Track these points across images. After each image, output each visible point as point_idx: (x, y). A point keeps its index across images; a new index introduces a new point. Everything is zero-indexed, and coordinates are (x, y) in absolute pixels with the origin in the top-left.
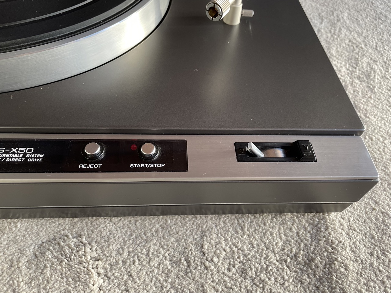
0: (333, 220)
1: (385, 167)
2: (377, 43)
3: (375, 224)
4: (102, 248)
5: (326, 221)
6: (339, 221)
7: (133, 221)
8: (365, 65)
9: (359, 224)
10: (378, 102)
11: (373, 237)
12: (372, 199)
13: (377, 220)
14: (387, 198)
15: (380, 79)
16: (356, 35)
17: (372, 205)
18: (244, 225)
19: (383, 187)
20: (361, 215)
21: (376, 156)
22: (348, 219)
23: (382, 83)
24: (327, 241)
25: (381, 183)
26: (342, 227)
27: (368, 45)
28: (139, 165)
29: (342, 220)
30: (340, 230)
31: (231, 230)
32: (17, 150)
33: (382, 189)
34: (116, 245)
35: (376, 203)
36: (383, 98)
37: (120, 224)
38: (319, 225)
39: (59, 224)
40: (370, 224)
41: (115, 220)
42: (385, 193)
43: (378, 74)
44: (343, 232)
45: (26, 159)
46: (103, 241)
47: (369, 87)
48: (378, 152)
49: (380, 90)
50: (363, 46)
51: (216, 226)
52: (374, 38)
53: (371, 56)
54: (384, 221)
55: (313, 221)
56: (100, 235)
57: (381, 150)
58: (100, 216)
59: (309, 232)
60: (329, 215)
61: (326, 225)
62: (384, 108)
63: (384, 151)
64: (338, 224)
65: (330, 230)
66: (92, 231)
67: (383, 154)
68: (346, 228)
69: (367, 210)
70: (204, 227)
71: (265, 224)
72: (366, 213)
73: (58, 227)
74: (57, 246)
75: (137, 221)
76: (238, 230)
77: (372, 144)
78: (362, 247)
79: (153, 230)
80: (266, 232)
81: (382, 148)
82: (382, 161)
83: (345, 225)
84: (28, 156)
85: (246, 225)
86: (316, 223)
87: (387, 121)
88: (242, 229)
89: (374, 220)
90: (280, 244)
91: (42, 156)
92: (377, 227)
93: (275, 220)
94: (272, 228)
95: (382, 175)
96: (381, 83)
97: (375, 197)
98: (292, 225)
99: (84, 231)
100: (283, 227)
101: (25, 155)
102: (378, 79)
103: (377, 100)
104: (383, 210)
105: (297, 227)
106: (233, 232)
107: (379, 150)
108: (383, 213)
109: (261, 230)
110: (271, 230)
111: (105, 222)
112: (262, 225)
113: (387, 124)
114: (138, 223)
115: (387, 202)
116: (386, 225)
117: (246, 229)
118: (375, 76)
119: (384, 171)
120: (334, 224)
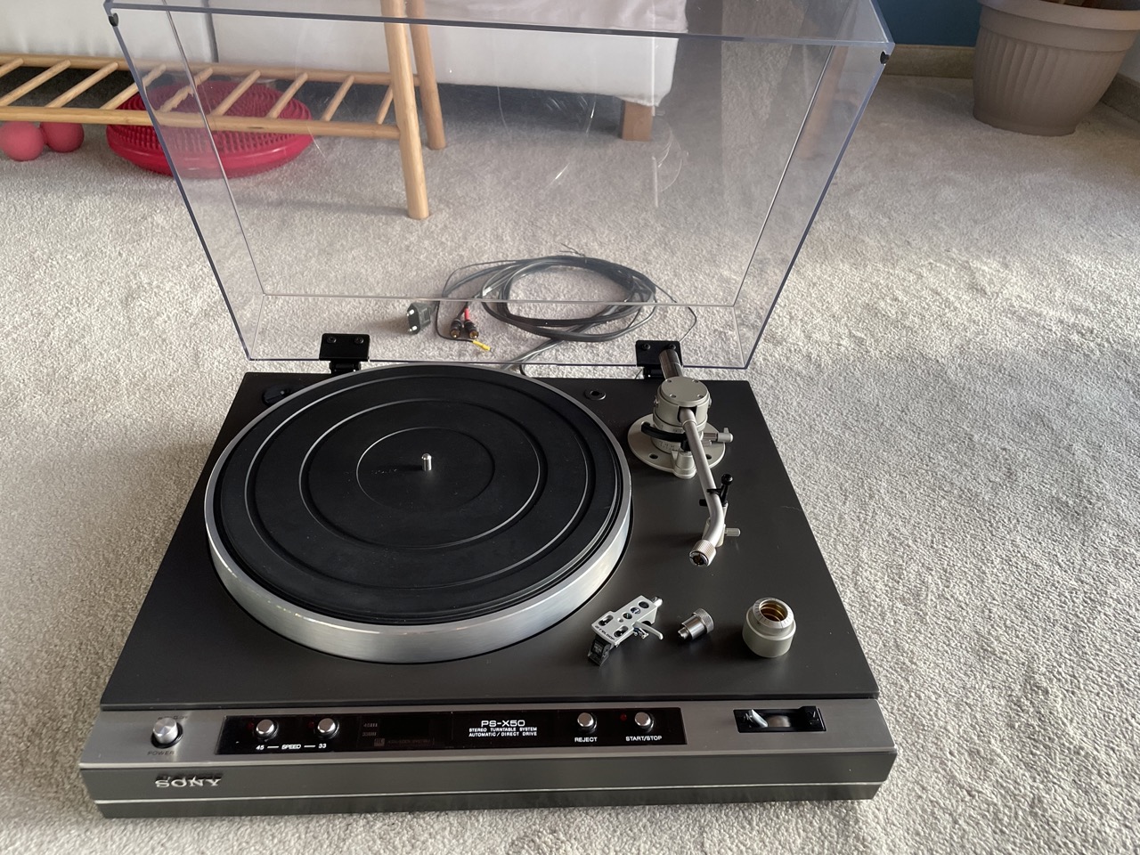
0: (865, 811)
1: (937, 738)
2: (933, 536)
3: (921, 816)
4: (584, 847)
5: (856, 813)
6: (873, 813)
7: (613, 815)
8: (912, 577)
9: (900, 817)
10: (930, 638)
11: (918, 834)
12: (918, 784)
13: (924, 811)
14: (938, 781)
15: (934, 600)
16: (900, 523)
17: (918, 791)
18: (752, 818)
19: (934, 766)
20: (903, 804)
21: (924, 722)
22: (886, 810)
23: (938, 607)
24: (857, 838)
25: (931, 761)
26: (876, 820)
27: (919, 540)
28: (635, 738)
29: (877, 811)
30: (874, 824)
31: (736, 825)
32: (509, 723)
33: (931, 769)
34: (600, 843)
35: (923, 788)
36: (938, 631)
37: (600, 817)
38: (847, 818)
39: (527, 818)
40: (915, 817)
41: (592, 812)
42: (936, 774)
43: (932, 591)
44: (878, 827)
45: (521, 733)
46: (583, 838)
47: (918, 614)
48: (928, 717)
49: (935, 619)
50: (910, 543)
51: (717, 820)
52: (929, 526)
53: (923, 561)
54: (933, 813)
55: (840, 812)
56: (579, 830)
57: (931, 713)
58: (574, 806)
59: (835, 827)
60: (859, 804)
61: (857, 817)
62: (940, 648)
63: (936, 715)
64: (871, 816)
65: (861, 824)
66: (569, 826)
67: (935, 719)
68: (882, 822)
69: (911, 798)
70: (702, 821)
71: (778, 818)
72: (910, 802)
73: (526, 821)
74: (532, 844)
75: (618, 814)
76: (745, 824)
77: (919, 705)
78: (903, 845)
79: (640, 824)
80: (780, 827)
81: (934, 710)
82: (933, 729)
83: (881, 817)
84: (521, 729)
85: (754, 818)
86: (843, 815)
87: (943, 670)
88: (750, 824)
89: (920, 812)
90: (799, 841)
91: (536, 729)
92: (924, 821)
93: (790, 811)
94: (788, 822)
95: (932, 749)
96: (936, 607)
97: (922, 781)
98: (813, 818)
99: (558, 826)
100: (802, 820)
101: (518, 728)
102: (932, 600)
103: (929, 635)
104: (932, 798)
105: (820, 820)
106: (739, 828)
107: (929, 715)
108: (931, 802)
109: (773, 824)
110: (786, 824)
111: (581, 815)
112: (775, 819)
113: (942, 673)
114: (620, 817)
115: (937, 787)
116: (936, 818)
117: (755, 823)
118: (927, 595)
119: (936, 744)
120: (867, 816)
